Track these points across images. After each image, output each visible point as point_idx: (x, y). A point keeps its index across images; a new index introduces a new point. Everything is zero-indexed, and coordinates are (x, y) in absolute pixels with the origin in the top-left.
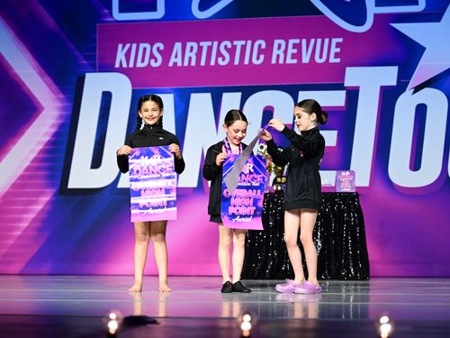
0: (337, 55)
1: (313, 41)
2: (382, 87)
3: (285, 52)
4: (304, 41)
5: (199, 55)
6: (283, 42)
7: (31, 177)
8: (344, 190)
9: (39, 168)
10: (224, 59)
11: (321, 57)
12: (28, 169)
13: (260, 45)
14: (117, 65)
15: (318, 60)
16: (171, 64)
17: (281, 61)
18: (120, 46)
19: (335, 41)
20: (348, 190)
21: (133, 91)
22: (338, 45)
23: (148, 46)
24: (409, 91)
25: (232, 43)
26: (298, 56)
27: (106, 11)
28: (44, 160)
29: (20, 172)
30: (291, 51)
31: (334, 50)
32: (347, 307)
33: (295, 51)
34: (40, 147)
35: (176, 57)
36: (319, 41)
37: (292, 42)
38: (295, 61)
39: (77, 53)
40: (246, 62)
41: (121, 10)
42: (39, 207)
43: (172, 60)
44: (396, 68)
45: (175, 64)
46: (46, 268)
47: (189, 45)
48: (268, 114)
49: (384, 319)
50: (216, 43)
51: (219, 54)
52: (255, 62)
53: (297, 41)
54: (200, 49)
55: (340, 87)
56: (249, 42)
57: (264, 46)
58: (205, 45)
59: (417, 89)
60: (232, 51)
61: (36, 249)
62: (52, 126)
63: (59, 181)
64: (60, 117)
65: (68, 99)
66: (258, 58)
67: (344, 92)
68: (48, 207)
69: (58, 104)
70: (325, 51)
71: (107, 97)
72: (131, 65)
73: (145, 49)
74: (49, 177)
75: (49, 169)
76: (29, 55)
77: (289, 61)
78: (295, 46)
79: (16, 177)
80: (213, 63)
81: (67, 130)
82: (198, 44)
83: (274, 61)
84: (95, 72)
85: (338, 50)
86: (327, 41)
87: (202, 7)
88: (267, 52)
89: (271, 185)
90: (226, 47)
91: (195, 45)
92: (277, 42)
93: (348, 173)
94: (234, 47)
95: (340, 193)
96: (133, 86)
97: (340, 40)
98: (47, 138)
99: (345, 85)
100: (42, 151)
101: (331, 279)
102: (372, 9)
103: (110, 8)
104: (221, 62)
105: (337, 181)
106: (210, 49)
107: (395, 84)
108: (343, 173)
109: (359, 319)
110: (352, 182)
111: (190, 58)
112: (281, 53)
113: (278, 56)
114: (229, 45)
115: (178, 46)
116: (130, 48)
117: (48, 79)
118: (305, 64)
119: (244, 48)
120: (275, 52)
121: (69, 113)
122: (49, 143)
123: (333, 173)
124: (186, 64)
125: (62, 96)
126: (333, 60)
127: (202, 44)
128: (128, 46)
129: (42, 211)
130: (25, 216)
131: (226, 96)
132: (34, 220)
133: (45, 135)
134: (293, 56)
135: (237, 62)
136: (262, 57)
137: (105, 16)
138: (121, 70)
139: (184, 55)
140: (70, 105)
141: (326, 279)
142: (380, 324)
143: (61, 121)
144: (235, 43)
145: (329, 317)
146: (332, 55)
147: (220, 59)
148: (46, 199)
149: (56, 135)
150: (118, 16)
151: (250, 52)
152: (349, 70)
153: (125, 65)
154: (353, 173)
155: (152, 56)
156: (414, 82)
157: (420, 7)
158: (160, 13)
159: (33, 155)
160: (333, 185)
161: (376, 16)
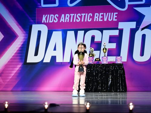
0: (116, 18)
1: (108, 14)
2: (131, 29)
3: (99, 17)
4: (105, 14)
5: (70, 18)
6: (98, 14)
7: (15, 59)
8: (118, 63)
9: (17, 56)
10: (78, 20)
11: (110, 19)
12: (13, 56)
13: (90, 15)
14: (43, 22)
15: (109, 20)
16: (61, 21)
17: (97, 20)
18: (44, 15)
19: (115, 13)
20: (120, 63)
21: (48, 30)
22: (116, 15)
23: (53, 15)
24: (140, 30)
25: (81, 15)
26: (103, 19)
27: (39, 4)
28: (19, 53)
29: (11, 57)
30: (101, 17)
31: (115, 16)
32: (120, 101)
33: (102, 17)
34: (17, 49)
35: (62, 19)
36: (110, 13)
37: (101, 14)
38: (102, 20)
39: (30, 18)
40: (86, 21)
41: (44, 4)
42: (17, 69)
43: (61, 20)
44: (136, 22)
45: (62, 21)
46: (20, 89)
47: (67, 15)
48: (93, 37)
49: (131, 104)
50: (75, 15)
51: (77, 18)
52: (89, 21)
53: (103, 14)
54: (70, 16)
55: (117, 29)
56: (87, 14)
57: (91, 15)
58: (72, 15)
59: (142, 29)
60: (81, 17)
61: (16, 83)
62: (21, 42)
63: (24, 60)
64: (24, 39)
65: (26, 33)
66: (90, 19)
67: (118, 30)
68: (20, 69)
69: (23, 35)
70: (112, 17)
71: (39, 32)
72: (47, 22)
73: (52, 16)
74: (21, 59)
75: (20, 56)
76: (14, 19)
77: (100, 20)
78: (102, 15)
79: (9, 59)
80: (75, 21)
81: (26, 43)
82: (70, 15)
83: (95, 20)
84: (36, 24)
85: (116, 17)
86: (112, 13)
87: (71, 3)
88: (93, 17)
89: (94, 61)
90: (79, 16)
91: (69, 15)
92: (96, 14)
93: (120, 57)
94: (82, 16)
95: (117, 64)
96: (48, 29)
97: (117, 13)
98: (20, 46)
99: (119, 28)
100: (18, 50)
101: (114, 92)
102: (127, 3)
103: (40, 3)
104: (77, 21)
105: (116, 60)
106: (74, 16)
107: (135, 28)
108: (118, 57)
109: (123, 104)
110: (121, 60)
111: (67, 20)
112: (97, 17)
113: (96, 19)
114: (80, 15)
115: (63, 15)
116: (47, 16)
117: (20, 27)
118: (105, 21)
119: (85, 16)
120: (95, 17)
121: (27, 38)
122: (20, 48)
123: (115, 57)
124: (66, 21)
125: (25, 32)
126: (114, 20)
127: (71, 15)
128: (46, 15)
129: (18, 70)
130: (13, 72)
131: (79, 32)
132: (16, 73)
133: (19, 45)
134: (101, 19)
135: (82, 21)
136: (91, 19)
137: (39, 5)
138: (44, 23)
139: (65, 18)
140: (27, 35)
141: (112, 92)
142: (130, 105)
143: (24, 40)
144: (82, 14)
145: (114, 104)
146: (114, 18)
147: (77, 20)
148: (19, 66)
149: (22, 45)
150: (43, 6)
151: (87, 17)
152: (120, 23)
153: (45, 22)
154: (121, 57)
155: (54, 19)
156: (141, 27)
157: (143, 2)
158: (57, 4)
159: (15, 52)
160: (115, 61)
161: (129, 5)
